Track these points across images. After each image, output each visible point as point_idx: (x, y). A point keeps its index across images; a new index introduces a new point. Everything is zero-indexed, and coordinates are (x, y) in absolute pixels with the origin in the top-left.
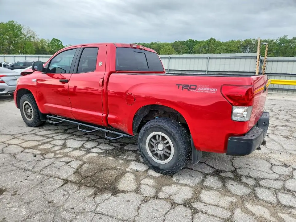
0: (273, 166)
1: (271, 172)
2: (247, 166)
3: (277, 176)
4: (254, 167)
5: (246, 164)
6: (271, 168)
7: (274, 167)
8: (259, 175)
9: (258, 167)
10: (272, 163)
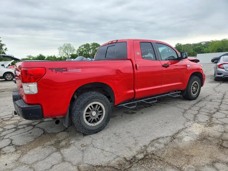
0: (11, 143)
1: (10, 138)
2: (30, 132)
3: (5, 137)
4: (24, 134)
5: (32, 133)
6: (12, 140)
7: (9, 143)
8: (18, 131)
9: (22, 136)
10: (12, 146)
